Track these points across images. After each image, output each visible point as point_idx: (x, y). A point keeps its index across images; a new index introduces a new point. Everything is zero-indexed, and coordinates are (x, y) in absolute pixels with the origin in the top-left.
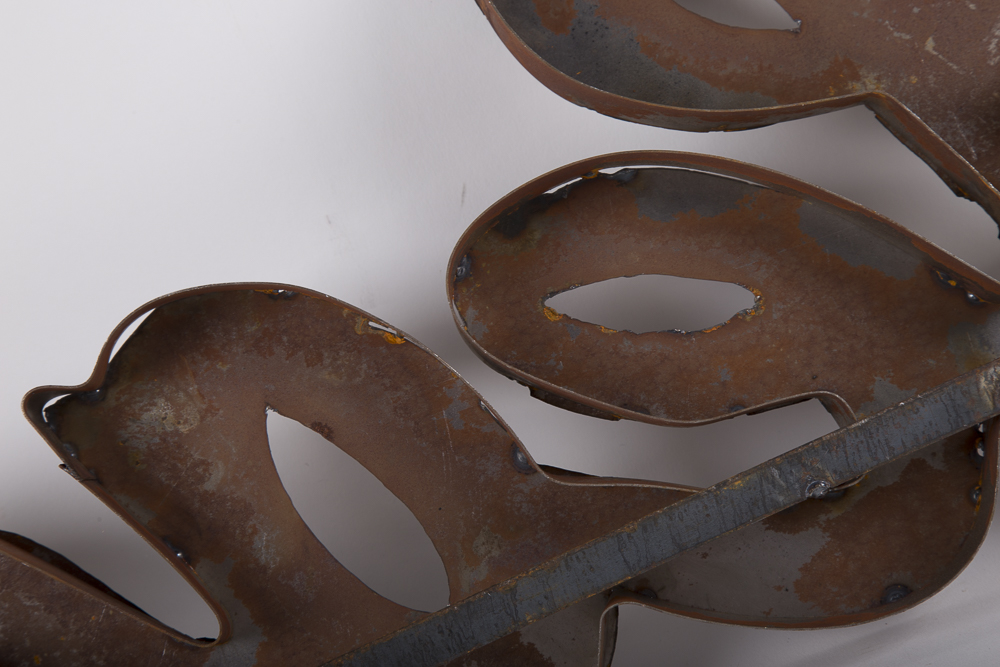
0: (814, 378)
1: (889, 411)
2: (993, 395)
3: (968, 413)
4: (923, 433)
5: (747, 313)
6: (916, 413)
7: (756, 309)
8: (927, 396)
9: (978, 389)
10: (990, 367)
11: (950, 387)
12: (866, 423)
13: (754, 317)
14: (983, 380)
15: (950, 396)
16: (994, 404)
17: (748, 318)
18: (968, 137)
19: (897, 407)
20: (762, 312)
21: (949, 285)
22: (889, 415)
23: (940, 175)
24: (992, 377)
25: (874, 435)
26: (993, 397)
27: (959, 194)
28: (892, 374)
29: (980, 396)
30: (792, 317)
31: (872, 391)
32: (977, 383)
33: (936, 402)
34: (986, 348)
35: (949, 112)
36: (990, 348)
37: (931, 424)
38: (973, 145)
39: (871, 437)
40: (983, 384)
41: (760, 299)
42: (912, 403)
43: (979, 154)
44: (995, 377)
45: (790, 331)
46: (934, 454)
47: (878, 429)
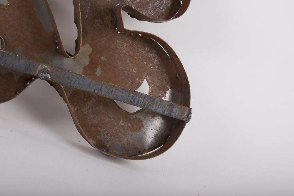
0: (5, 34)
1: (12, 54)
2: (40, 71)
3: (30, 70)
4: (16, 66)
5: (2, 5)
6: (19, 60)
7: (5, 7)
8: (24, 59)
9: (37, 67)
10: (45, 64)
11: (32, 61)
12: (5, 53)
13: (3, 8)
14: (40, 66)
15: (30, 63)
16: (38, 73)
17: (1, 7)
18: (88, 12)
19: (15, 55)
20: (6, 8)
21: (55, 41)
22: (12, 55)
23: (75, 15)
24: (43, 67)
25: (4, 57)
26: (39, 72)
27: (75, 23)
28: (24, 49)
29: (37, 69)
30: (12, 16)
31: (16, 49)
32: (39, 65)
33: (25, 62)
34: (51, 62)
35: (89, 2)
36: (52, 63)
37: (20, 65)
38: (88, 15)
39: (3, 57)
40: (40, 67)
41: (8, 5)
42: (19, 57)
43: (87, 18)
44: (44, 68)
45: (9, 19)
46: (17, 75)
47: (6, 56)
